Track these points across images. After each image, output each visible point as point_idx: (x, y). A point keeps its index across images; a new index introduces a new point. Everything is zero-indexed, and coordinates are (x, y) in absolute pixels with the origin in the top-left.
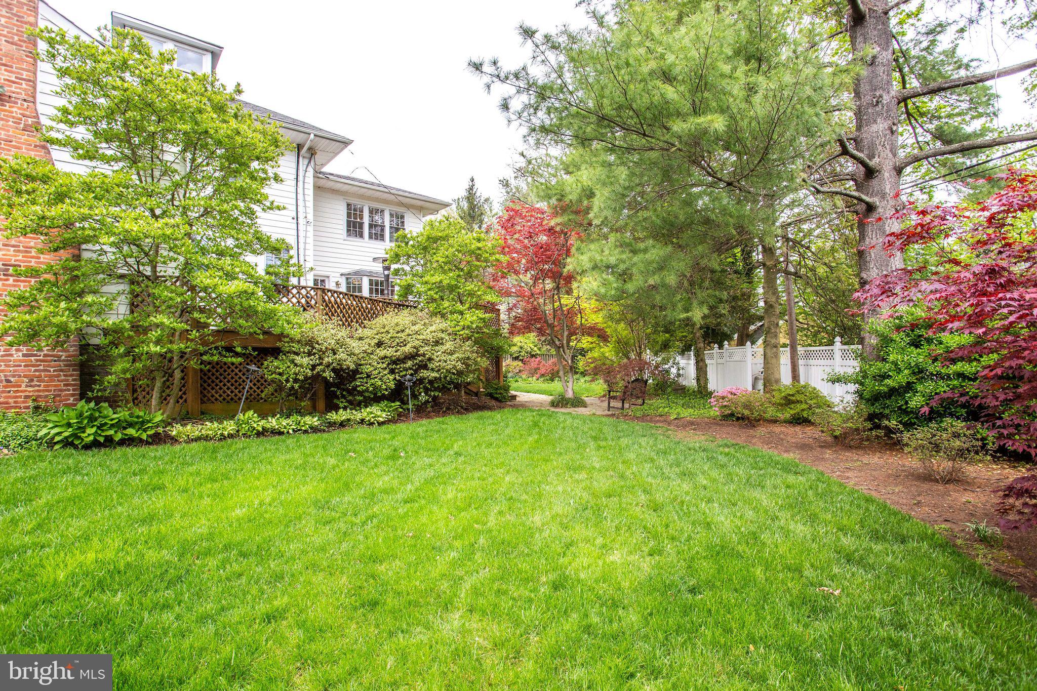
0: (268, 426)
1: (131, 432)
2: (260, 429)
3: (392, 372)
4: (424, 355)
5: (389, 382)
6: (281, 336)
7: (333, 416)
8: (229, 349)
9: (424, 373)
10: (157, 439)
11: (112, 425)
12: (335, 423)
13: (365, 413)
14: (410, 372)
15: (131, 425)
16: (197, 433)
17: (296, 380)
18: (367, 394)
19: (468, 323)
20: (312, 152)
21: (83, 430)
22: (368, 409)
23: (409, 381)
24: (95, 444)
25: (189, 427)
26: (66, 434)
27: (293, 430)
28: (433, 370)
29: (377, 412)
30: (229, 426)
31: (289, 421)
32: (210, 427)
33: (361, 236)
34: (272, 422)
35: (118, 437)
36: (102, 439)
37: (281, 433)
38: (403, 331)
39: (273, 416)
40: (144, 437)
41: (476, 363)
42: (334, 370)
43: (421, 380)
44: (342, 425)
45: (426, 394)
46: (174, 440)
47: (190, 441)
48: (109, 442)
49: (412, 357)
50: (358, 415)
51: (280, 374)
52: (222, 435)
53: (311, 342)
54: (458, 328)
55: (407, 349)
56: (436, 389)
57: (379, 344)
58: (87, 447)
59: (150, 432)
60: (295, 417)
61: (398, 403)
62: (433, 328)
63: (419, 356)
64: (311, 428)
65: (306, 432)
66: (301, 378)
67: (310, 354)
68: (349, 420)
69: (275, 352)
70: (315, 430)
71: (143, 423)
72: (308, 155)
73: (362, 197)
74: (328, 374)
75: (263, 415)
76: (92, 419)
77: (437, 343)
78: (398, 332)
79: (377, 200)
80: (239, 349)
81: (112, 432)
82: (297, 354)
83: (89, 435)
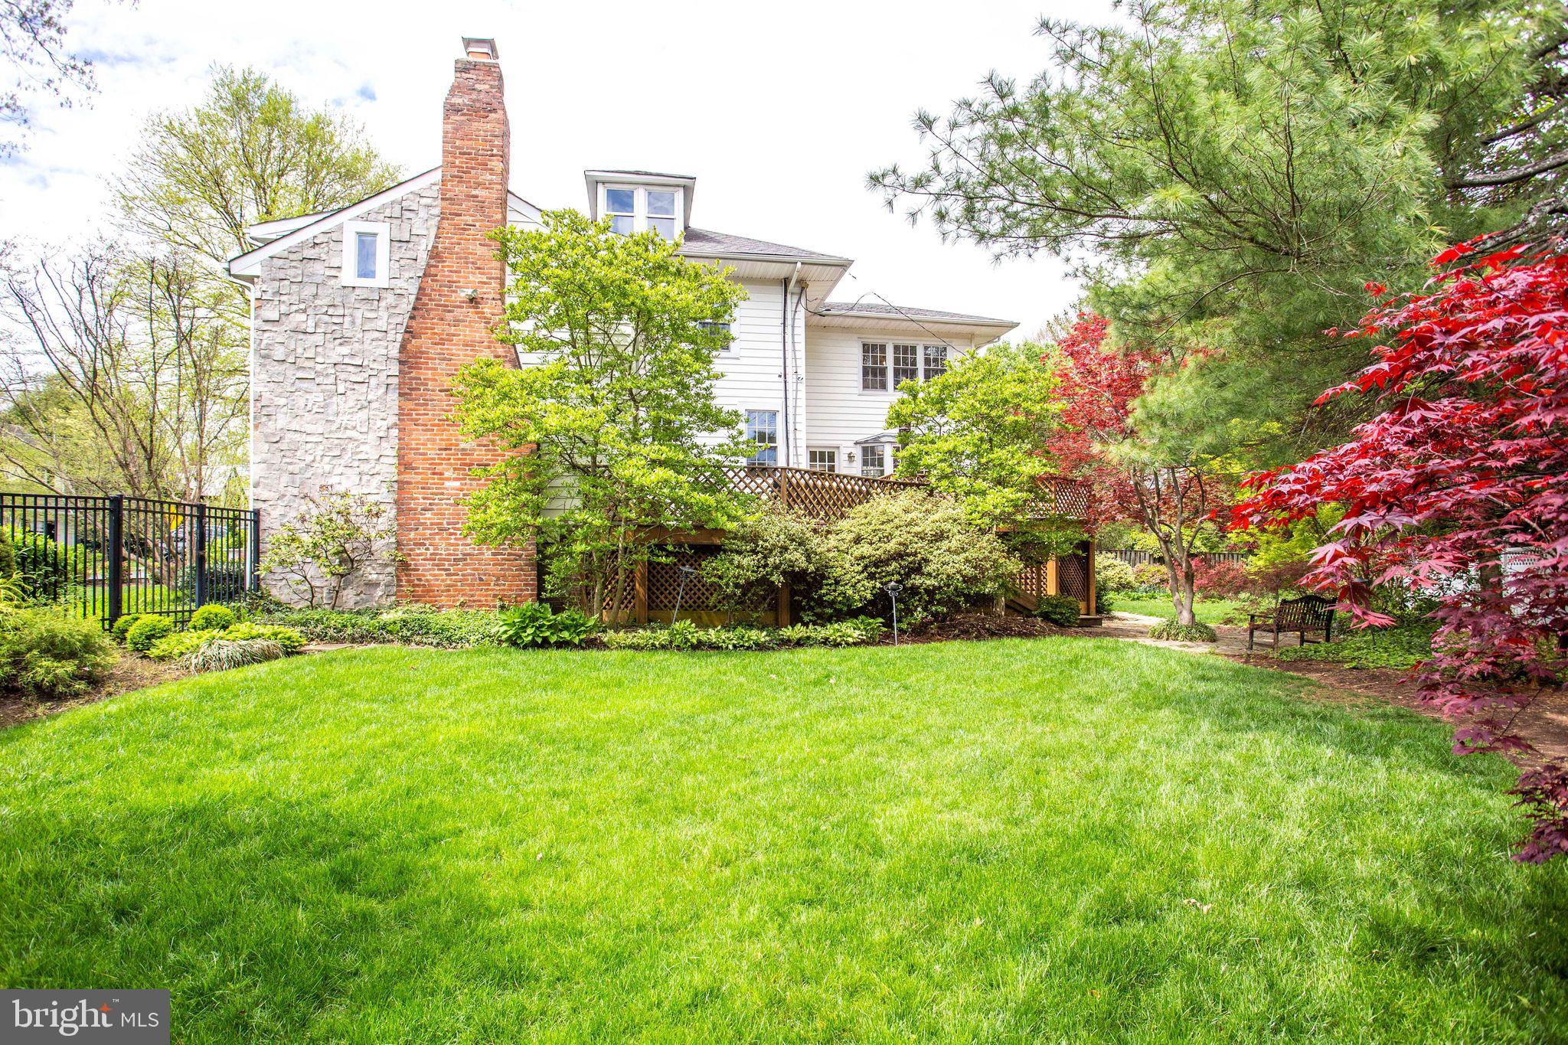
0: (704, 638)
1: (566, 635)
2: (695, 641)
3: (872, 577)
4: (915, 554)
5: (866, 589)
6: (720, 532)
7: (787, 632)
8: (661, 547)
9: (917, 580)
10: (591, 644)
11: (550, 627)
12: (789, 640)
13: (829, 631)
14: (896, 577)
15: (566, 628)
16: (629, 641)
17: (737, 586)
18: (838, 606)
19: (989, 507)
20: (802, 284)
21: (524, 629)
22: (836, 626)
23: (893, 589)
24: (534, 645)
25: (621, 633)
26: (511, 633)
27: (735, 646)
28: (929, 574)
29: (850, 630)
30: (663, 636)
31: (731, 635)
32: (642, 635)
33: (884, 386)
34: (712, 635)
35: (553, 639)
36: (539, 640)
37: (718, 648)
38: (889, 521)
39: (714, 627)
40: (576, 641)
41: (996, 565)
42: (784, 573)
43: (914, 591)
44: (799, 643)
45: (925, 609)
46: (604, 646)
47: (620, 647)
48: (545, 644)
49: (899, 556)
50: (823, 632)
51: (720, 578)
52: (653, 645)
53: (755, 538)
54: (974, 515)
55: (892, 546)
56: (939, 603)
57: (858, 540)
58: (525, 647)
59: (583, 636)
60: (740, 630)
61: (881, 620)
62: (936, 517)
63: (908, 555)
64: (757, 644)
65: (749, 648)
66: (742, 582)
67: (754, 552)
68: (808, 638)
69: (714, 550)
70: (761, 647)
71: (577, 626)
72: (798, 290)
73: (883, 331)
74: (777, 579)
75: (702, 625)
76: (534, 619)
77: (940, 536)
78: (883, 523)
79: (904, 333)
80: (670, 548)
81: (548, 634)
82: (739, 553)
83: (528, 636)
